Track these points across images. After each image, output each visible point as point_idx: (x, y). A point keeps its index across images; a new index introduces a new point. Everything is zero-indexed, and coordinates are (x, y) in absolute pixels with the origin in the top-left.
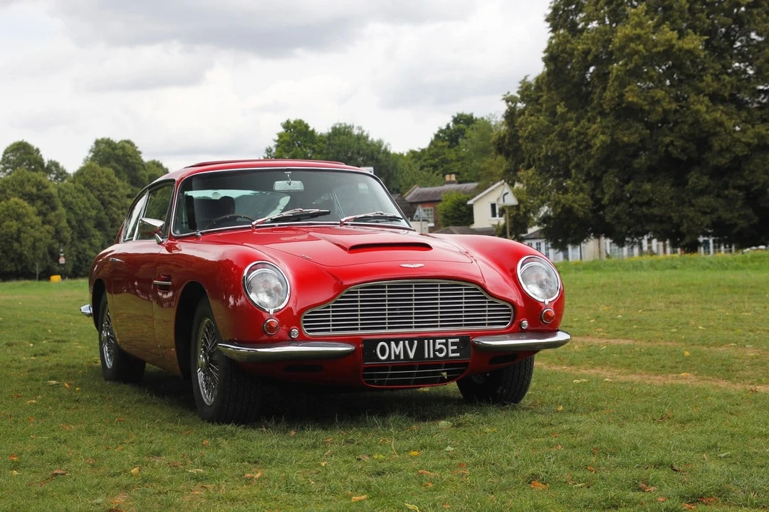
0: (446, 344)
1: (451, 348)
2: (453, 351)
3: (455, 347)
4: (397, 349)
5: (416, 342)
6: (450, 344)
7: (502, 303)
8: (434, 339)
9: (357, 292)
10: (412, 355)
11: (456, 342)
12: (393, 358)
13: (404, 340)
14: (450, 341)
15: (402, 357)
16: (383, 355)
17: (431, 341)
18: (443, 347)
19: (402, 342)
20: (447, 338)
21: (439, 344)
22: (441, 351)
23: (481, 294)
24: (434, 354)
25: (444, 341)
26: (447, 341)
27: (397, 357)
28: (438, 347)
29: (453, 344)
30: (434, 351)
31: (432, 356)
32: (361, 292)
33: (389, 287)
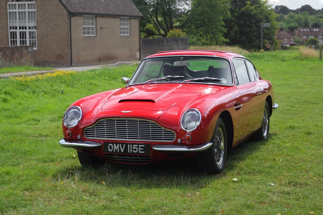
0: (138, 147)
1: (140, 149)
2: (141, 150)
3: (142, 149)
4: (116, 147)
5: (124, 145)
6: (139, 147)
7: (170, 130)
8: (133, 144)
9: (104, 122)
10: (122, 151)
11: (143, 147)
12: (114, 151)
13: (119, 143)
14: (140, 146)
15: (118, 151)
16: (111, 149)
17: (131, 145)
18: (137, 148)
19: (118, 145)
20: (138, 144)
21: (135, 147)
22: (135, 150)
23: (158, 126)
24: (132, 151)
25: (137, 146)
26: (138, 146)
27: (116, 151)
28: (134, 148)
29: (141, 147)
30: (133, 149)
31: (131, 152)
32: (106, 122)
33: (117, 120)
